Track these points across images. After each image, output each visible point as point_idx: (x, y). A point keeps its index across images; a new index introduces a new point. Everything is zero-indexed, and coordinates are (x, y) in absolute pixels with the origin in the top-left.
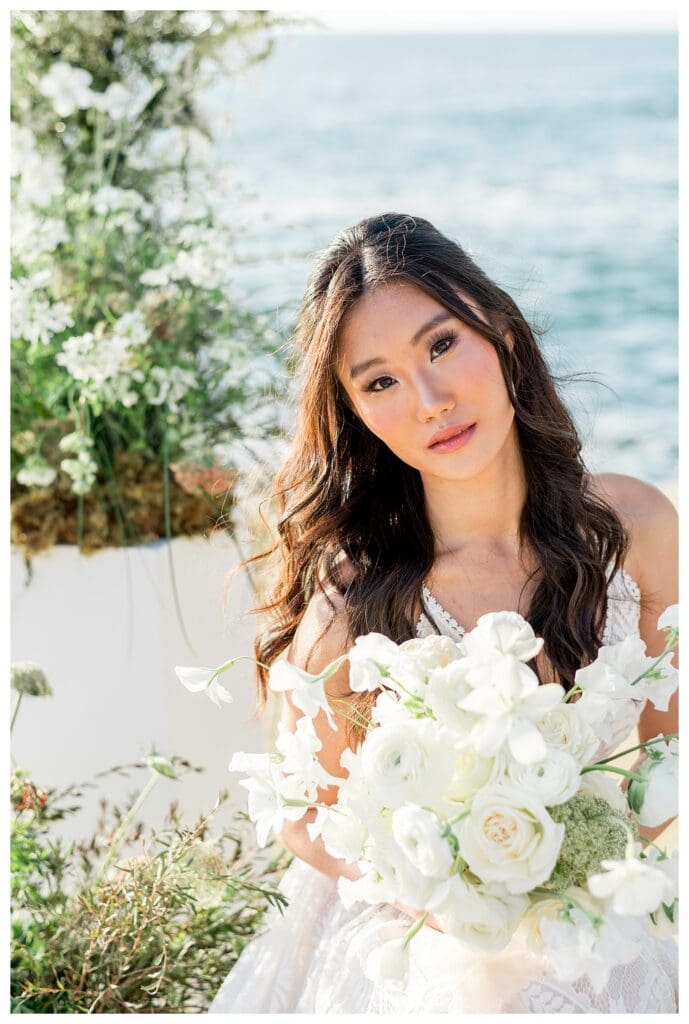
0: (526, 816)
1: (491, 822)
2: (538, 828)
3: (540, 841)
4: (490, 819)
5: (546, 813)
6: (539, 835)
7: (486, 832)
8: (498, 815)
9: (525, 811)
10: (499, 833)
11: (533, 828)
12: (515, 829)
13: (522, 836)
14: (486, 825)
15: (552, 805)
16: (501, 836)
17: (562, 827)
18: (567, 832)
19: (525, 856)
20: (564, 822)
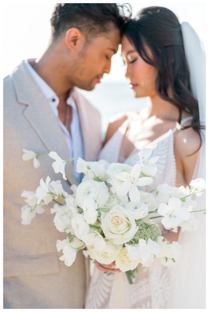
1: (115, 218)
2: (129, 225)
3: (129, 230)
5: (134, 221)
6: (128, 228)
7: (112, 221)
8: (117, 216)
9: (127, 219)
10: (116, 222)
12: (122, 223)
13: (123, 226)
14: (112, 218)
15: (137, 219)
16: (116, 224)
17: (138, 228)
18: (139, 230)
19: (122, 232)
20: (139, 226)
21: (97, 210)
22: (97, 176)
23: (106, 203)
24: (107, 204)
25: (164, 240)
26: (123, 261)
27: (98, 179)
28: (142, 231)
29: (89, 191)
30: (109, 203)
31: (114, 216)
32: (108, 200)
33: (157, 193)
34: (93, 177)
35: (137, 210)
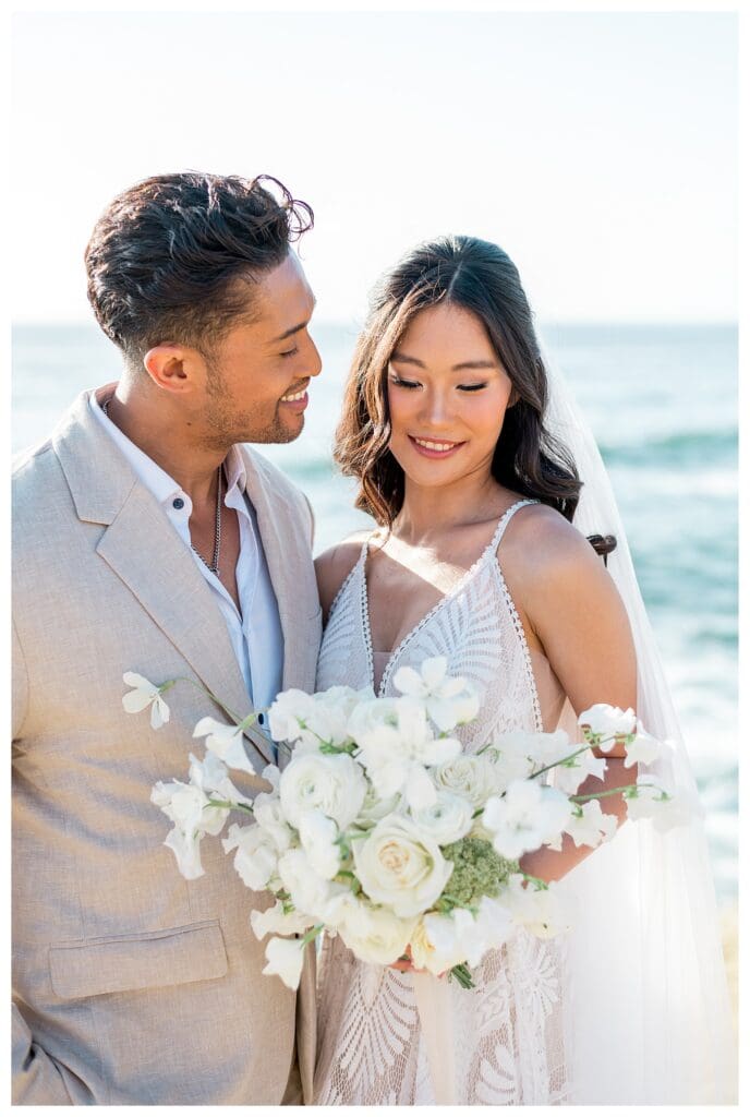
0: (420, 850)
1: (388, 850)
2: (429, 861)
3: (428, 873)
4: (387, 847)
5: (439, 851)
6: (428, 868)
7: (381, 859)
8: (393, 845)
9: (420, 845)
10: (393, 860)
11: (424, 860)
12: (407, 859)
13: (413, 867)
14: (381, 851)
15: (444, 844)
16: (394, 864)
17: (452, 865)
18: (456, 869)
19: (413, 884)
20: (454, 860)
21: (336, 843)
22: (328, 741)
23: (363, 807)
24: (365, 811)
25: (525, 884)
26: (430, 946)
27: (331, 749)
28: (464, 872)
29: (311, 785)
30: (370, 808)
31: (384, 845)
32: (365, 800)
33: (497, 753)
34: (318, 744)
35: (441, 819)
